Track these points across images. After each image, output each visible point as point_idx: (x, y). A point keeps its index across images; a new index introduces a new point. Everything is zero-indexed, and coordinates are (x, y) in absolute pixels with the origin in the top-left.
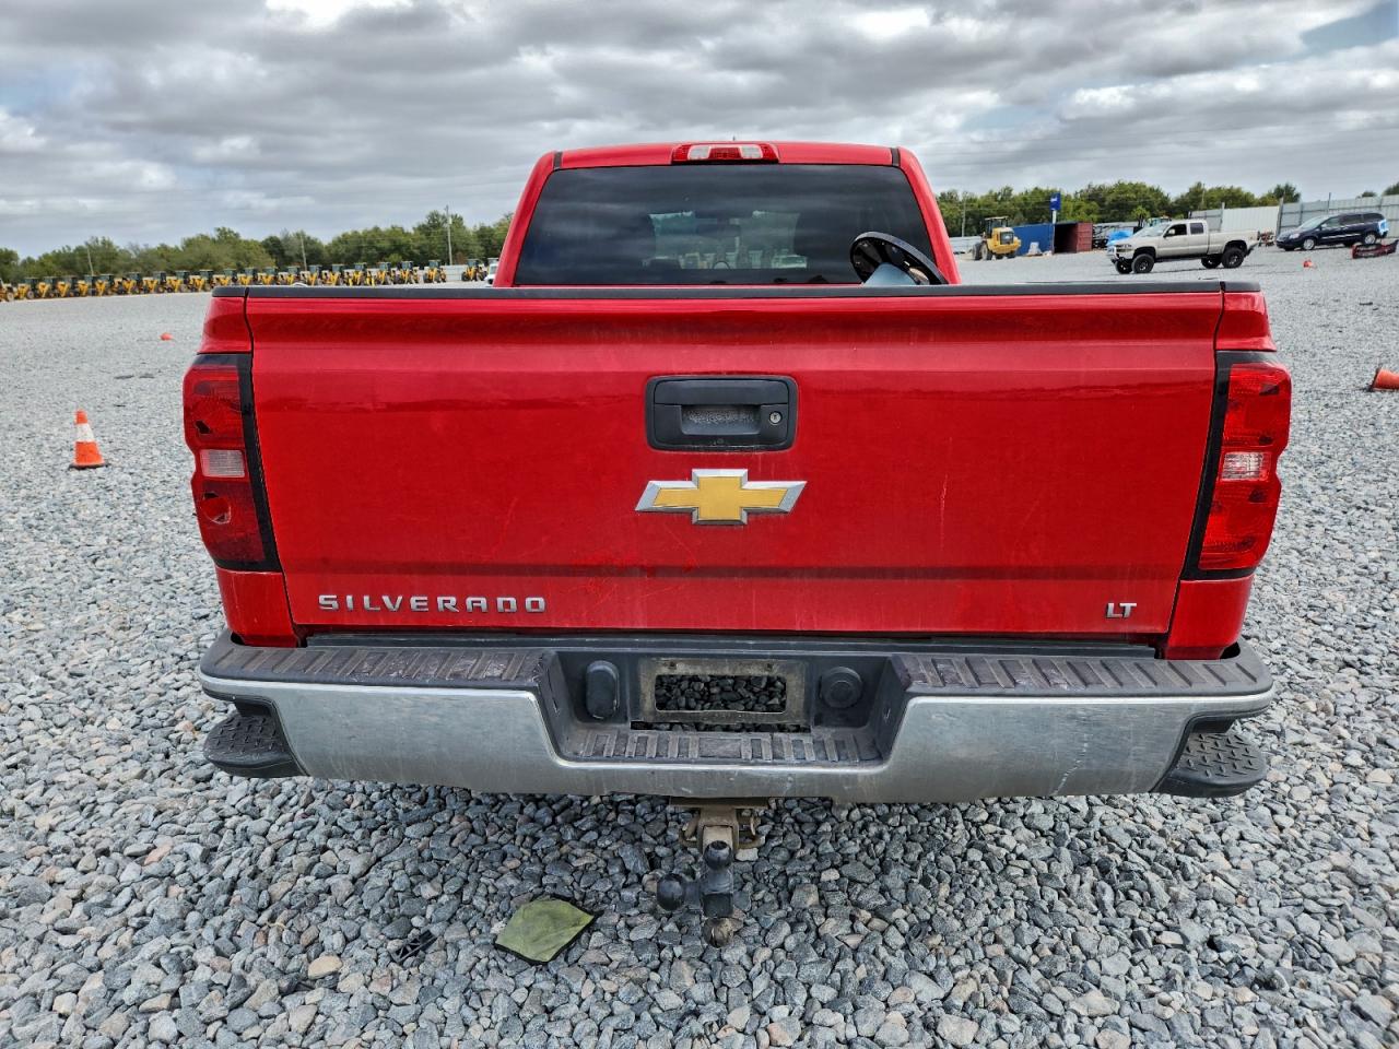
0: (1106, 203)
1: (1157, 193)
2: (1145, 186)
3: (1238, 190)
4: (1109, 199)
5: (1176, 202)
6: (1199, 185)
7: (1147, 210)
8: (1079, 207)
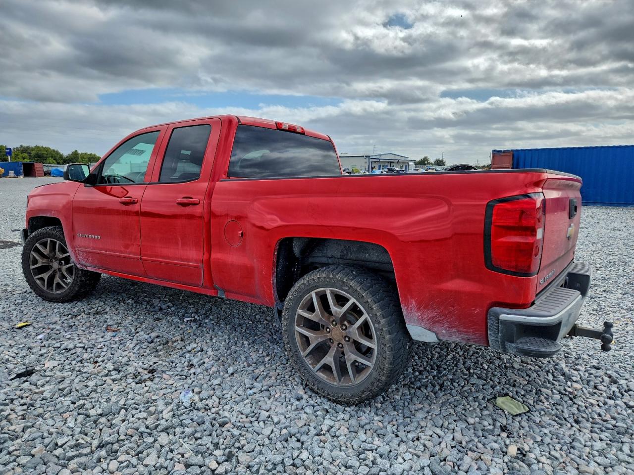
0: (32, 155)
1: (57, 153)
2: (50, 149)
3: (94, 155)
4: (33, 153)
5: (67, 157)
6: (76, 151)
7: (54, 159)
8: (17, 155)
